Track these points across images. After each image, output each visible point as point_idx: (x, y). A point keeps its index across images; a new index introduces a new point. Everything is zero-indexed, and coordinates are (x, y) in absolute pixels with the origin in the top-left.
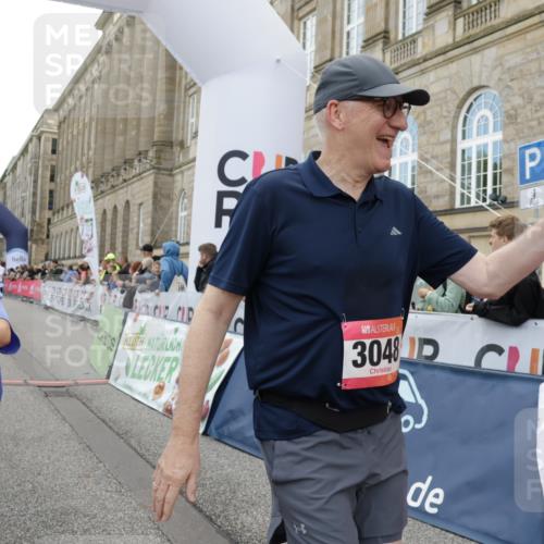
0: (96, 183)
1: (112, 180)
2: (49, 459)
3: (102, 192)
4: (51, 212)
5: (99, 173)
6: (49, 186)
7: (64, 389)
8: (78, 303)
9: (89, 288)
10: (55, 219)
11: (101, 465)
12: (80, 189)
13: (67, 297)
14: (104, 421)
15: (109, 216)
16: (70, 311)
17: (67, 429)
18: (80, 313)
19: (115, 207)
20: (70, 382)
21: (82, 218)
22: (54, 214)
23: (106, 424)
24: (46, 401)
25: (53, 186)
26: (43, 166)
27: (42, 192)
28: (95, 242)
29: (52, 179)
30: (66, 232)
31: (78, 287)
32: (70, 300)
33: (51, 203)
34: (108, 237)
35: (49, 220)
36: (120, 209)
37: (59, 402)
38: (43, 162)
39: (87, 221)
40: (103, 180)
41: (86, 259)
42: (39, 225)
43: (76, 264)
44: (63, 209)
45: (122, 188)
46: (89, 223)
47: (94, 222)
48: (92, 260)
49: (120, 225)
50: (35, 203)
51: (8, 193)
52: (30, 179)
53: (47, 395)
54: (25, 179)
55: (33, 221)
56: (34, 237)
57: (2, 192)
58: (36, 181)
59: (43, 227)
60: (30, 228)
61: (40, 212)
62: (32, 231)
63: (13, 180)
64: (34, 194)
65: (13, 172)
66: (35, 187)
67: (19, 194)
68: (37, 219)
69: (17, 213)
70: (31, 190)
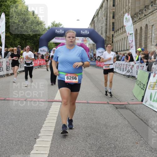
0: (133, 17)
1: (139, 15)
2: (120, 134)
3: (135, 21)
4: (113, 32)
5: (133, 13)
6: (112, 21)
7: (123, 106)
8: (127, 70)
9: (132, 63)
10: (115, 35)
11: (142, 139)
13: (122, 67)
14: (142, 120)
15: (139, 32)
16: (124, 73)
17: (127, 123)
18: (128, 74)
19: (141, 28)
20: (126, 103)
21: (129, 33)
22: (115, 33)
23: (143, 121)
24: (117, 111)
25: (114, 20)
27: (109, 24)
28: (134, 43)
29: (113, 17)
30: (122, 39)
31: (127, 63)
32: (123, 69)
33: (113, 28)
34: (138, 41)
35: (113, 35)
36: (144, 28)
37: (122, 111)
38: (110, 11)
39: (130, 34)
41: (130, 51)
42: (108, 37)
43: (126, 53)
44: (118, 30)
45: (144, 19)
46: (132, 35)
47: (133, 35)
48: (133, 51)
49: (143, 35)
50: (106, 28)
51: (95, 25)
52: (104, 18)
53: (117, 108)
54: (102, 18)
55: (106, 36)
56: (107, 43)
57: (93, 25)
58: (106, 19)
59: (111, 38)
60: (105, 39)
61: (109, 32)
62: (106, 40)
63: (97, 20)
64: (106, 25)
65: (97, 16)
66: (107, 22)
67: (100, 25)
68: (108, 35)
69: (100, 33)
70: (105, 23)
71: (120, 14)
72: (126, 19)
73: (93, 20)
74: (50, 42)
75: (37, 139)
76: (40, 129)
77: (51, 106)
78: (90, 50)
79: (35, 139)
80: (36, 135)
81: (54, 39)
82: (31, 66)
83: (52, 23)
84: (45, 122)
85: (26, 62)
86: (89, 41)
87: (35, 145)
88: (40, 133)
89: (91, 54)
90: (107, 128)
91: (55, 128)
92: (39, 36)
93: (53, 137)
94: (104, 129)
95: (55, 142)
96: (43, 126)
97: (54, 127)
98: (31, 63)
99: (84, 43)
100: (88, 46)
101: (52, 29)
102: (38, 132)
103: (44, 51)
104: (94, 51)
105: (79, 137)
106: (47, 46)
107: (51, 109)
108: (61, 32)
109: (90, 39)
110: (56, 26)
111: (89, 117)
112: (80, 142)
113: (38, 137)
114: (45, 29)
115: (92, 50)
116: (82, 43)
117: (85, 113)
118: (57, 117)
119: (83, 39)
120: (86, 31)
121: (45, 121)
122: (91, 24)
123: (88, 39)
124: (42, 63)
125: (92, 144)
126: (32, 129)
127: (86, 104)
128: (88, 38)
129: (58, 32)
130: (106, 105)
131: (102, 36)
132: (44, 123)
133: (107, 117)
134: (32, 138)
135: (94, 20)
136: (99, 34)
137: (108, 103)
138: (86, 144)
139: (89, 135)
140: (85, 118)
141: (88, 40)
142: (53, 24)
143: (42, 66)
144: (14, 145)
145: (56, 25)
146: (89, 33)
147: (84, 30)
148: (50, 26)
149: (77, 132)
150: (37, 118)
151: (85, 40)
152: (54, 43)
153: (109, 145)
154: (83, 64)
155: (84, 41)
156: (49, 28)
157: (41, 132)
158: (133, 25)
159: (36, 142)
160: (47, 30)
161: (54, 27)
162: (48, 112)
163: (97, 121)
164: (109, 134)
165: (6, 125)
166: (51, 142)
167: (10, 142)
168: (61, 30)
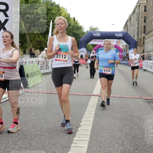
4: (145, 34)
6: (143, 24)
10: (146, 37)
24: (149, 105)
25: (145, 24)
26: (141, 17)
27: (141, 27)
29: (145, 21)
33: (144, 31)
35: (144, 37)
38: (141, 15)
42: (140, 39)
44: (149, 33)
50: (138, 31)
51: (128, 29)
52: (136, 22)
53: (149, 103)
55: (138, 38)
56: (139, 44)
57: (126, 28)
58: (138, 23)
59: (142, 40)
60: (137, 41)
61: (141, 34)
62: (138, 42)
63: (130, 23)
64: (138, 28)
65: (130, 21)
66: (138, 25)
67: (132, 28)
68: (140, 37)
69: (132, 35)
70: (137, 26)
71: (151, 18)
73: (126, 24)
74: (89, 44)
75: (79, 127)
76: (81, 119)
77: (90, 99)
78: (123, 50)
79: (77, 127)
80: (77, 125)
81: (92, 41)
82: (78, 63)
83: (90, 28)
84: (85, 113)
85: (75, 61)
86: (123, 43)
87: (77, 133)
88: (81, 122)
89: (124, 54)
90: (140, 120)
91: (94, 119)
92: (79, 38)
93: (92, 126)
94: (138, 121)
95: (94, 131)
96: (84, 116)
97: (93, 118)
98: (78, 62)
99: (118, 44)
100: (121, 47)
101: (89, 32)
102: (79, 122)
103: (83, 52)
104: (127, 52)
105: (115, 127)
106: (86, 47)
107: (90, 102)
109: (123, 41)
110: (93, 30)
111: (124, 110)
112: (116, 131)
113: (80, 126)
114: (84, 33)
115: (125, 50)
116: (116, 44)
117: (120, 106)
118: (96, 110)
119: (117, 41)
120: (120, 34)
121: (85, 112)
122: (124, 28)
123: (122, 41)
124: (81, 62)
125: (127, 133)
126: (74, 118)
127: (121, 98)
128: (121, 40)
129: (95, 35)
130: (139, 99)
131: (134, 38)
132: (84, 114)
133: (140, 110)
134: (74, 126)
135: (127, 24)
136: (132, 36)
137: (141, 98)
138: (122, 134)
139: (124, 126)
140: (120, 111)
141: (121, 42)
142: (91, 28)
143: (81, 64)
144: (59, 132)
146: (123, 35)
147: (118, 33)
148: (89, 30)
149: (113, 123)
150: (78, 109)
151: (119, 42)
152: (91, 45)
154: (115, 62)
155: (118, 42)
156: (87, 32)
157: (82, 121)
159: (78, 130)
160: (86, 34)
161: (92, 31)
162: (88, 105)
163: (130, 113)
164: (142, 126)
165: (52, 115)
166: (91, 131)
167: (56, 129)
168: (98, 34)
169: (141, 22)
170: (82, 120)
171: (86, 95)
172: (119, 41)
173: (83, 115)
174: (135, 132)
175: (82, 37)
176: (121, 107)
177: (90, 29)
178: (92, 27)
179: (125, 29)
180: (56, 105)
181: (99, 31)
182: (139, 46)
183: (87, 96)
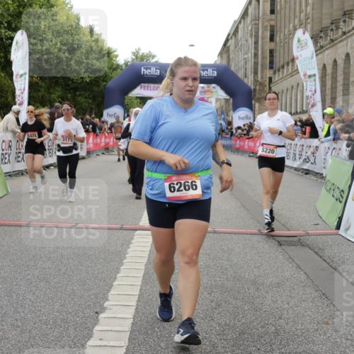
0: (315, 38)
1: (330, 33)
2: (288, 303)
3: (322, 47)
4: (272, 72)
5: (317, 28)
6: (269, 46)
7: (295, 239)
8: (304, 157)
9: (315, 142)
10: (276, 78)
12: (302, 45)
13: (292, 152)
15: (329, 71)
16: (296, 164)
17: (303, 277)
18: (306, 166)
19: (335, 61)
20: (301, 232)
21: (305, 75)
22: (275, 73)
24: (280, 250)
25: (272, 45)
26: (263, 27)
27: (262, 53)
28: (318, 97)
29: (272, 39)
30: (292, 87)
31: (302, 142)
32: (295, 155)
33: (271, 63)
34: (328, 92)
35: (270, 79)
36: (340, 62)
37: (293, 251)
38: (263, 23)
39: (310, 76)
40: (322, 35)
42: (261, 84)
44: (283, 67)
45: (342, 41)
46: (312, 79)
47: (317, 77)
48: (316, 116)
49: (340, 78)
50: (256, 64)
51: (231, 57)
52: (251, 41)
53: (280, 244)
54: (247, 41)
55: (256, 81)
56: (257, 96)
57: (225, 56)
58: (256, 43)
59: (266, 86)
60: (252, 87)
61: (262, 72)
62: (255, 90)
63: (235, 43)
64: (256, 55)
65: (235, 36)
66: (256, 48)
67: (241, 56)
68: (259, 79)
69: (240, 74)
70: (253, 51)
71: (286, 30)
72: (299, 41)
73: (225, 45)
74: (130, 95)
75: (102, 312)
76: (109, 291)
77: (133, 239)
79: (97, 313)
80: (98, 306)
81: (139, 88)
83: (134, 54)
84: (119, 275)
86: (217, 92)
87: (97, 328)
88: (107, 300)
89: (222, 122)
90: (258, 289)
91: (141, 289)
92: (104, 81)
93: (136, 309)
94: (252, 290)
95: (141, 320)
96: (115, 283)
97: (139, 287)
98: (74, 147)
101: (132, 65)
102: (103, 298)
104: (228, 115)
106: (122, 104)
107: (131, 245)
108: (154, 72)
109: (218, 88)
110: (141, 58)
111: (218, 265)
113: (103, 309)
114: (118, 65)
115: (222, 113)
116: (201, 96)
117: (209, 255)
118: (146, 265)
119: (203, 88)
120: (210, 71)
121: (118, 273)
122: (221, 54)
123: (214, 88)
124: (111, 143)
125: (226, 324)
126: (89, 290)
127: (211, 235)
128: (214, 85)
129: (147, 72)
130: (256, 237)
131: (246, 81)
132: (115, 278)
133: (259, 264)
134: (89, 311)
135: (228, 45)
136: (240, 76)
137: (260, 233)
138: (211, 326)
139: (219, 306)
140: (208, 266)
141: (214, 90)
142: (136, 54)
143: (111, 149)
144: (49, 327)
145: (143, 58)
147: (205, 67)
148: (130, 60)
150: (100, 266)
151: (208, 91)
152: (137, 98)
153: (263, 327)
155: (205, 92)
156: (126, 64)
157: (110, 297)
158: (317, 55)
159: (99, 320)
160: (122, 69)
161: (138, 62)
162: (125, 253)
163: (235, 272)
164: (262, 304)
165: (31, 283)
166: (131, 321)
167: (40, 320)
168: (153, 69)
169: (263, 39)
170: (111, 293)
171: (121, 229)
172: (209, 87)
173: (114, 281)
174: (243, 321)
175: (112, 78)
176: (211, 256)
177: (134, 57)
178: (138, 52)
179: (222, 57)
180: (41, 258)
181: (157, 62)
182: (259, 100)
183: (125, 232)
